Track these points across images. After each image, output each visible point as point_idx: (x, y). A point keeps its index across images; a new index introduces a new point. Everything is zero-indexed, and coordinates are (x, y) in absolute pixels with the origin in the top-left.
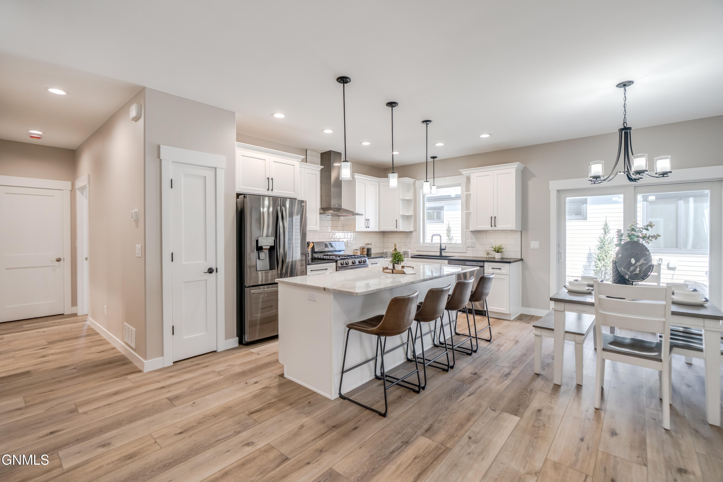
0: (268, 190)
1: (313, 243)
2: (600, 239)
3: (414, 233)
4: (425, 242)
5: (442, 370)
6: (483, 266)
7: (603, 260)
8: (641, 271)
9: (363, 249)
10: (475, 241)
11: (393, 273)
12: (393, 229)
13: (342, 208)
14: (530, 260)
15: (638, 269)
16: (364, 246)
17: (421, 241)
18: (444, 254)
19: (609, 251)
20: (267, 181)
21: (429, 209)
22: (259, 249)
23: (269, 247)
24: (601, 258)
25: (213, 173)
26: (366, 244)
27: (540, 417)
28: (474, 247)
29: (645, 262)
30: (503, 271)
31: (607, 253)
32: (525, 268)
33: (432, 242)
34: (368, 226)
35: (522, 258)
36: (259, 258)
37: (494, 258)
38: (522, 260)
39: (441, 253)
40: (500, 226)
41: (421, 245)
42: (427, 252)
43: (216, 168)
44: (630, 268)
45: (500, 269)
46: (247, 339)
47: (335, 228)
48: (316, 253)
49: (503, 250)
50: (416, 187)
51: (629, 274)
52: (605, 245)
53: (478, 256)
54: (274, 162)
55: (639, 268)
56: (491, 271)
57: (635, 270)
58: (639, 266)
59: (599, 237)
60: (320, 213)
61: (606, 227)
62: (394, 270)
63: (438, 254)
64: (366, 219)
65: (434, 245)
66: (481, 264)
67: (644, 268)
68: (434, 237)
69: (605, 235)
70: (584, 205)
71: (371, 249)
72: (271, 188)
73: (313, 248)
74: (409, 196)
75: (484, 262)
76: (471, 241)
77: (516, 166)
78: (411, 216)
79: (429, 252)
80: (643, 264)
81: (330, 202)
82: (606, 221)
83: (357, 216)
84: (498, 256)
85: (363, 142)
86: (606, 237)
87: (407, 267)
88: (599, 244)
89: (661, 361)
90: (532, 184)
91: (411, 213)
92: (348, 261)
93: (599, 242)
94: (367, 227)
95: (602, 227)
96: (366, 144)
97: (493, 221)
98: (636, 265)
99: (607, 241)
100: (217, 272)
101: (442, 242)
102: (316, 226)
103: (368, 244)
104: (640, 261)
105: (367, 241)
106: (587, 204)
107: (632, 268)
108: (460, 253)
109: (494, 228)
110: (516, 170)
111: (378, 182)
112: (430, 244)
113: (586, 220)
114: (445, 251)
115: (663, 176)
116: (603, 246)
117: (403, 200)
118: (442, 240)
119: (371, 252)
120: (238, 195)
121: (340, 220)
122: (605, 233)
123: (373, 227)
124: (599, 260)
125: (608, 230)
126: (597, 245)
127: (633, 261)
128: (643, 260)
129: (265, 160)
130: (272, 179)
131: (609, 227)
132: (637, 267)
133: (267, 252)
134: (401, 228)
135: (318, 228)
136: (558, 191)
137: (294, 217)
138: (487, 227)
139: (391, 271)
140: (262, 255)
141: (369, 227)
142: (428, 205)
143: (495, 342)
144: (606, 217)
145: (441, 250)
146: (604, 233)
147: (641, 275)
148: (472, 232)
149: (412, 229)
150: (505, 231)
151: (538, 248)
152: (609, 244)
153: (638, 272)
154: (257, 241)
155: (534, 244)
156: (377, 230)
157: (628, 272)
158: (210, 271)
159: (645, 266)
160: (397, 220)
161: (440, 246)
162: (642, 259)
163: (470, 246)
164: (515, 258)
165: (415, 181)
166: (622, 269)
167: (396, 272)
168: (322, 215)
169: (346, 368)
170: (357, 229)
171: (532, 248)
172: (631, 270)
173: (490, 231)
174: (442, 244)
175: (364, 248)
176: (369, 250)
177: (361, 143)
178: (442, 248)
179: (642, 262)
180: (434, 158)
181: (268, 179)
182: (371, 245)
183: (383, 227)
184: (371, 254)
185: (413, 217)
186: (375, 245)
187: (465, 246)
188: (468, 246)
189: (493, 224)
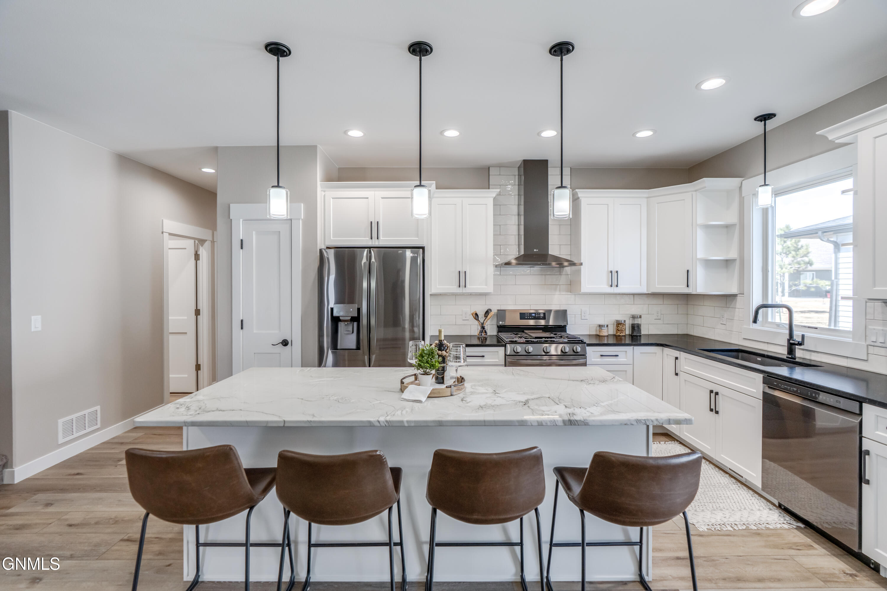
0: (372, 238)
1: (499, 311)
3: (739, 298)
4: (770, 320)
6: (859, 413)
9: (619, 324)
12: (680, 288)
13: (550, 252)
20: (369, 226)
25: (288, 227)
34: (618, 284)
39: (790, 352)
42: (766, 345)
43: (291, 220)
47: (552, 286)
50: (744, 196)
54: (382, 198)
56: (883, 434)
64: (610, 270)
66: (852, 406)
71: (639, 326)
72: (375, 235)
73: (498, 319)
74: (728, 218)
75: (861, 402)
76: (883, 329)
78: (734, 260)
79: (769, 345)
91: (733, 254)
92: (529, 347)
94: (614, 286)
100: (292, 344)
101: (796, 324)
102: (486, 285)
103: (639, 317)
105: (634, 311)
108: (850, 360)
111: (644, 198)
114: (802, 347)
117: (707, 227)
118: (795, 319)
119: (641, 333)
123: (634, 285)
129: (368, 198)
130: (379, 223)
134: (700, 288)
135: (489, 289)
140: (348, 328)
141: (622, 286)
145: (792, 343)
149: (730, 290)
154: (332, 310)
156: (644, 290)
158: (285, 343)
160: (688, 271)
161: (789, 333)
163: (880, 345)
165: (741, 183)
170: (588, 290)
174: (794, 330)
175: (623, 324)
176: (635, 328)
178: (796, 338)
180: (764, 118)
181: (371, 223)
182: (639, 319)
183: (657, 286)
184: (640, 336)
185: (737, 263)
186: (657, 318)
187: (863, 343)
188: (872, 344)
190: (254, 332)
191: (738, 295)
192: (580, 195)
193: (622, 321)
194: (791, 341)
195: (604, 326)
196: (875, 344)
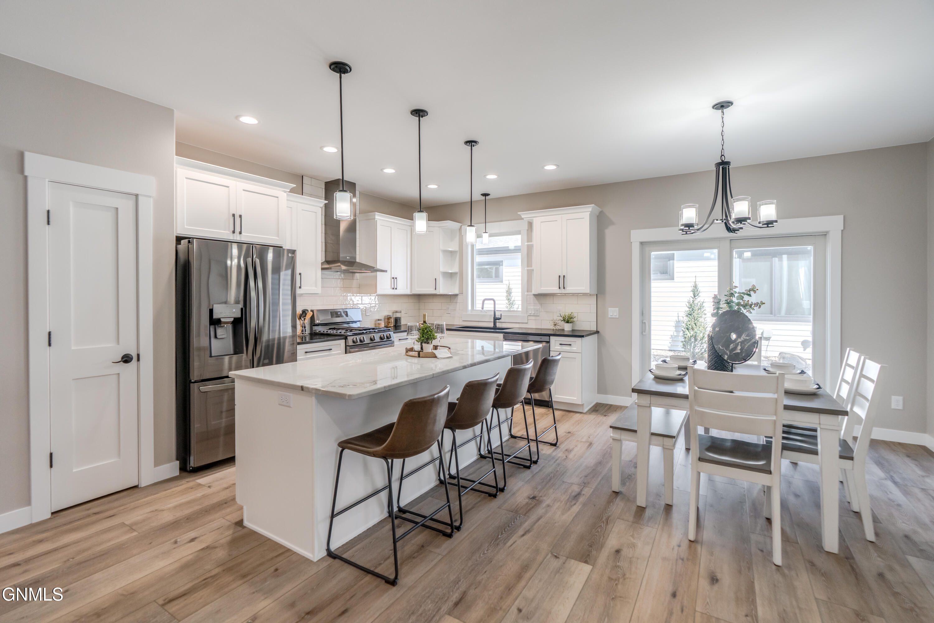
0: (234, 232)
1: (312, 311)
2: (689, 303)
4: (475, 309)
5: (488, 495)
6: (548, 341)
7: (693, 329)
8: (742, 350)
9: (389, 318)
10: (540, 308)
11: (419, 357)
12: (431, 291)
13: (358, 260)
14: (608, 333)
15: (739, 347)
16: (390, 314)
17: (470, 308)
18: (498, 325)
19: (699, 319)
20: (232, 219)
21: (481, 264)
22: (215, 322)
23: (232, 320)
24: (690, 327)
25: (131, 203)
26: (393, 311)
27: (618, 562)
28: (537, 315)
29: (747, 338)
30: (574, 348)
31: (696, 321)
32: (601, 343)
33: (483, 308)
34: (396, 287)
35: (598, 330)
36: (216, 337)
37: (563, 330)
38: (597, 332)
39: (495, 323)
40: (570, 289)
41: (469, 313)
42: (477, 322)
43: (137, 196)
44: (729, 347)
45: (570, 345)
46: (193, 462)
47: (347, 289)
48: (318, 325)
49: (575, 319)
50: (462, 235)
51: (729, 353)
52: (694, 311)
53: (543, 327)
54: (244, 190)
55: (741, 345)
56: (559, 348)
57: (735, 348)
58: (740, 344)
59: (688, 301)
60: (323, 269)
61: (695, 289)
62: (421, 353)
63: (491, 325)
64: (392, 277)
65: (486, 313)
66: (546, 338)
67: (747, 346)
68: (486, 302)
69: (695, 299)
70: (671, 261)
71: (400, 318)
72: (238, 230)
73: (312, 318)
74: (454, 246)
75: (550, 336)
76: (534, 308)
77: (590, 209)
78: (456, 273)
79: (479, 323)
80: (745, 340)
81: (338, 253)
82: (696, 282)
83: (378, 273)
84: (567, 328)
85: (384, 169)
86: (696, 301)
87: (441, 346)
88: (688, 309)
89: (770, 472)
90: (610, 233)
91: (455, 269)
92: (363, 337)
93: (688, 307)
94: (393, 289)
95: (691, 289)
96: (389, 171)
97: (562, 280)
98: (737, 342)
99: (697, 306)
100: (138, 360)
101: (496, 309)
102: (316, 286)
103: (396, 312)
104: (742, 337)
105: (395, 308)
106: (674, 260)
107: (732, 346)
108: (520, 324)
109: (563, 291)
110: (590, 215)
111: (410, 226)
112: (481, 311)
113: (674, 280)
114: (500, 321)
115: (768, 227)
116: (692, 311)
117: (445, 252)
118: (497, 306)
119: (400, 323)
120: (179, 239)
121: (355, 278)
122: (695, 296)
123: (403, 288)
124: (688, 329)
125: (698, 293)
126: (685, 311)
127: (734, 336)
128: (746, 335)
129: (227, 186)
130: (240, 216)
131: (698, 288)
132: (737, 345)
133: (230, 327)
134: (442, 290)
135: (319, 290)
136: (642, 243)
137: (282, 274)
138: (554, 289)
139: (416, 354)
140: (220, 332)
141: (396, 289)
142: (479, 259)
143: (563, 447)
144: (696, 277)
145: (496, 319)
146: (693, 296)
147: (743, 355)
148: (535, 295)
149: (456, 292)
150: (577, 295)
151: (617, 317)
152: (699, 310)
153: (739, 351)
154: (211, 311)
155: (613, 312)
156: (408, 292)
157: (727, 351)
158: (127, 359)
159: (747, 343)
160: (436, 279)
161: (493, 314)
162: (744, 334)
163: (533, 315)
164: (589, 329)
165: (461, 226)
166: (720, 347)
167: (423, 355)
168: (326, 272)
169: (337, 509)
170: (380, 292)
171: (609, 317)
172: (731, 348)
173: (558, 295)
174: (496, 312)
175: (391, 318)
176: (397, 320)
177: (382, 170)
178: (497, 316)
179: (744, 337)
180: (485, 195)
181: (234, 215)
182: (400, 313)
183: (416, 289)
184: (400, 326)
185: (458, 275)
186: (406, 313)
187: (526, 315)
188: (530, 315)
189: (562, 286)
190: (73, 348)
191: (459, 295)
192: (377, 217)
193: (391, 316)
194: (495, 318)
195: (382, 320)
196: (531, 315)
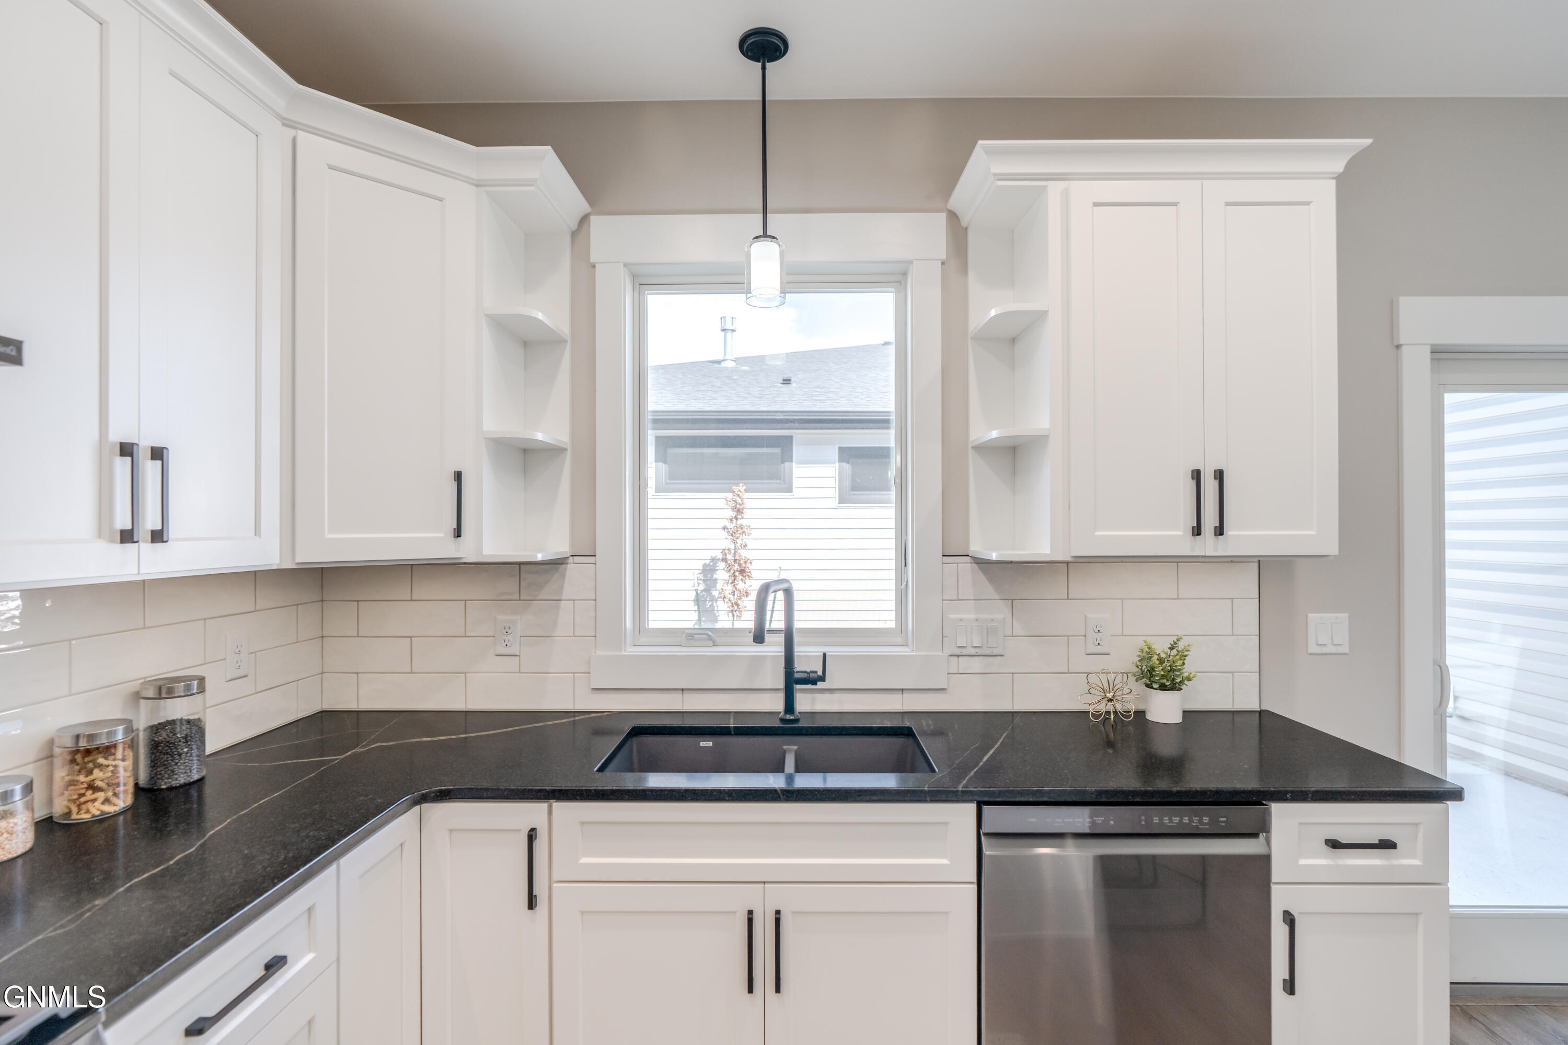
3: (571, 569)
10: (1003, 620)
12: (426, 543)
17: (628, 621)
18: (806, 702)
30: (1410, 861)
34: (151, 521)
39: (790, 700)
40: (1248, 536)
41: (631, 650)
42: (678, 696)
50: (593, 259)
56: (1319, 863)
64: (117, 438)
66: (1241, 820)
71: (195, 732)
75: (1265, 804)
76: (976, 620)
77: (1339, 166)
78: (553, 452)
91: (554, 430)
94: (127, 537)
97: (1209, 496)
101: (797, 625)
103: (164, 686)
108: (910, 696)
109: (1209, 545)
123: (220, 528)
134: (487, 539)
136: (1434, 349)
141: (158, 536)
145: (794, 679)
149: (559, 545)
151: (1345, 649)
155: (1326, 630)
156: (268, 555)
160: (458, 476)
161: (778, 650)
163: (973, 651)
171: (1313, 649)
174: (798, 644)
176: (168, 744)
178: (801, 662)
182: (198, 698)
183: (328, 536)
184: (201, 781)
186: (238, 673)
187: (940, 653)
188: (958, 651)
189: (1210, 520)
191: (569, 559)
194: (792, 672)
196: (964, 651)
